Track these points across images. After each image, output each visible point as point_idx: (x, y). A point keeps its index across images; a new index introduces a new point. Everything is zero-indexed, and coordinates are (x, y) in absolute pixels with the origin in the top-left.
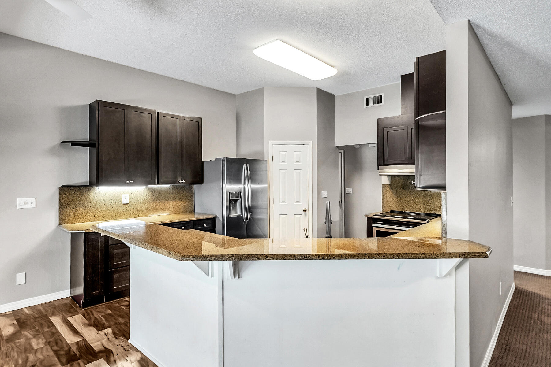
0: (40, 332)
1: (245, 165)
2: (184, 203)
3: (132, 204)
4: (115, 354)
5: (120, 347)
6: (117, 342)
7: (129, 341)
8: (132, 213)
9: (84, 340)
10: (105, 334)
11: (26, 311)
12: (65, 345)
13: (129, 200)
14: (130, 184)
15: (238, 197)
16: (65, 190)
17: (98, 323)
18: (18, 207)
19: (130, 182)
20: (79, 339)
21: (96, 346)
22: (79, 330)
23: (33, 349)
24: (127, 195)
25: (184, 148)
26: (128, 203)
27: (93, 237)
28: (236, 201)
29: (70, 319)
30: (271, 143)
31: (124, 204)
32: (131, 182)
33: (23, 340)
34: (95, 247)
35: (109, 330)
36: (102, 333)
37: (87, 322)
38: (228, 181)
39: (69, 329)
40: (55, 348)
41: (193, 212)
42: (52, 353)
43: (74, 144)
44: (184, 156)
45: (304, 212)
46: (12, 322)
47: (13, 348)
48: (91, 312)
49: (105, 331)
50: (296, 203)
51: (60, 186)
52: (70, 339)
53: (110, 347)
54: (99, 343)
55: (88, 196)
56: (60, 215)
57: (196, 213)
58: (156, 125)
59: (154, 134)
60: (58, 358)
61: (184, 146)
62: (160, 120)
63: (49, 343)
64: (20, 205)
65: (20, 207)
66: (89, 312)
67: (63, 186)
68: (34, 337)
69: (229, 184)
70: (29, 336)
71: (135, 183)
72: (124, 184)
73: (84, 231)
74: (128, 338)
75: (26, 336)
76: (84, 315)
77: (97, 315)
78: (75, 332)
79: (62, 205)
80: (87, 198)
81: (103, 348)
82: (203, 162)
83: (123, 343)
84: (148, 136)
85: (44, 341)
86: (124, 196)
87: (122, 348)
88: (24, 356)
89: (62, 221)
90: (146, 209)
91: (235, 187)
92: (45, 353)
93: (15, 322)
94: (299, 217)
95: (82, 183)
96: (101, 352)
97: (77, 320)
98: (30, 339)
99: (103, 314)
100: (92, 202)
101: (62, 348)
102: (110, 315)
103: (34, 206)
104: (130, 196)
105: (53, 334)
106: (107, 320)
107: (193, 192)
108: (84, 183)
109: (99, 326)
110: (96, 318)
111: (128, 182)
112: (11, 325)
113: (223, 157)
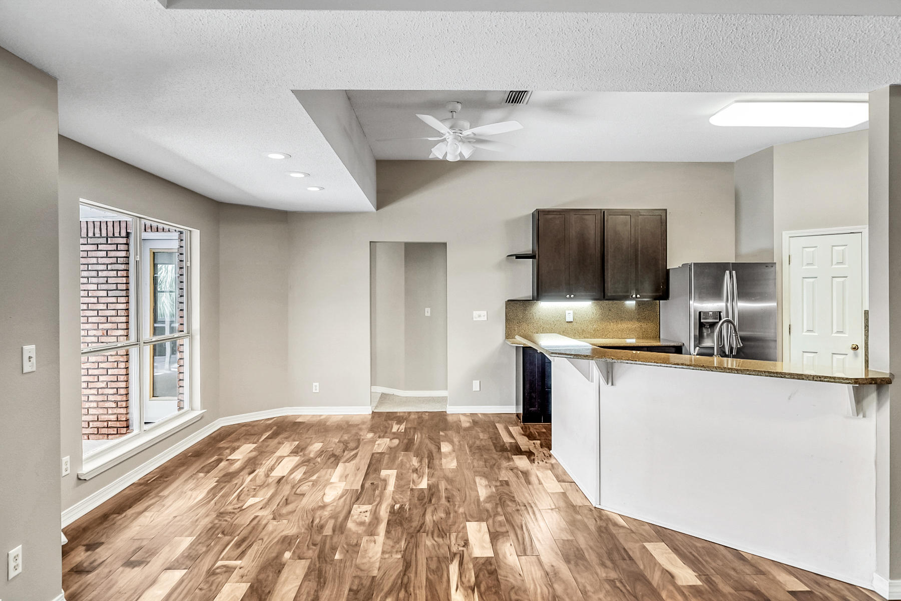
0: (486, 430)
1: (728, 272)
2: (644, 325)
3: (576, 323)
4: (536, 455)
5: (542, 453)
6: (541, 449)
7: (551, 451)
8: (576, 333)
9: (516, 443)
10: (534, 443)
11: (480, 415)
12: (501, 442)
13: (574, 317)
14: (570, 299)
15: (716, 319)
16: (511, 303)
17: (532, 435)
18: (474, 319)
19: (570, 296)
20: (513, 441)
21: (523, 448)
22: (515, 436)
23: (479, 438)
24: (571, 312)
25: (639, 253)
26: (572, 321)
27: (531, 352)
28: (712, 325)
29: (510, 428)
30: (786, 235)
31: (567, 322)
32: (572, 296)
33: (474, 432)
34: (532, 363)
35: (539, 442)
36: (532, 442)
37: (523, 432)
38: (697, 296)
39: (507, 434)
40: (494, 442)
41: (658, 338)
42: (491, 444)
43: (518, 257)
44: (639, 262)
45: (852, 351)
46: (469, 420)
47: (467, 435)
48: (529, 427)
49: (535, 441)
50: (836, 335)
51: (506, 300)
52: (507, 439)
53: (534, 451)
54: (527, 447)
55: (531, 312)
56: (506, 329)
57: (663, 339)
58: (601, 227)
59: (599, 239)
60: (495, 448)
61: (639, 249)
62: (607, 221)
63: (491, 438)
64: (476, 318)
65: (476, 320)
66: (527, 427)
67: (509, 301)
68: (482, 432)
69: (699, 300)
70: (479, 430)
71: (576, 298)
72: (565, 299)
73: (522, 346)
74: (550, 449)
75: (477, 430)
76: (522, 428)
77: (532, 430)
78: (512, 436)
79: (508, 320)
80: (530, 313)
81: (528, 450)
82: (669, 269)
83: (545, 452)
84: (592, 242)
85: (488, 436)
86: (567, 312)
87: (543, 454)
88: (473, 440)
89: (509, 335)
90: (594, 329)
91: (711, 306)
92: (487, 443)
93: (471, 421)
94: (842, 358)
95: (525, 297)
96: (526, 452)
97: (516, 430)
98: (478, 432)
99: (538, 431)
100: (535, 318)
101: (499, 443)
102: (544, 432)
103: (486, 319)
104: (574, 314)
105: (495, 434)
106: (539, 435)
107: (658, 311)
108: (527, 297)
109: (531, 437)
110: (531, 432)
111: (568, 296)
112: (468, 422)
113: (689, 262)
